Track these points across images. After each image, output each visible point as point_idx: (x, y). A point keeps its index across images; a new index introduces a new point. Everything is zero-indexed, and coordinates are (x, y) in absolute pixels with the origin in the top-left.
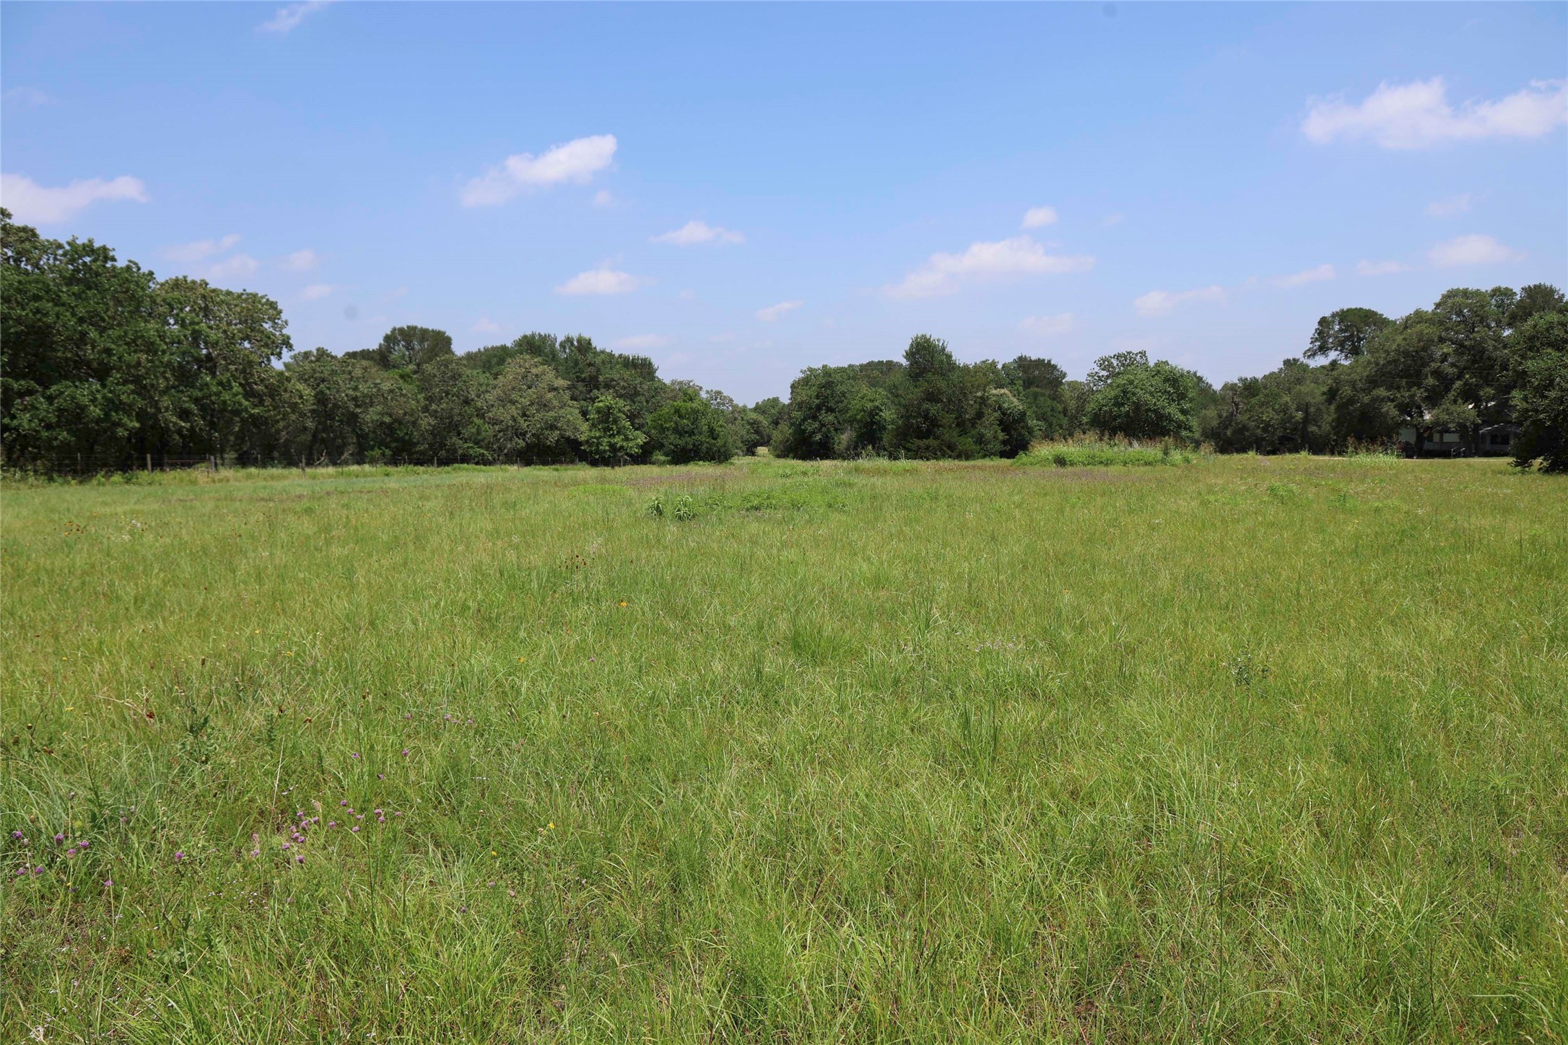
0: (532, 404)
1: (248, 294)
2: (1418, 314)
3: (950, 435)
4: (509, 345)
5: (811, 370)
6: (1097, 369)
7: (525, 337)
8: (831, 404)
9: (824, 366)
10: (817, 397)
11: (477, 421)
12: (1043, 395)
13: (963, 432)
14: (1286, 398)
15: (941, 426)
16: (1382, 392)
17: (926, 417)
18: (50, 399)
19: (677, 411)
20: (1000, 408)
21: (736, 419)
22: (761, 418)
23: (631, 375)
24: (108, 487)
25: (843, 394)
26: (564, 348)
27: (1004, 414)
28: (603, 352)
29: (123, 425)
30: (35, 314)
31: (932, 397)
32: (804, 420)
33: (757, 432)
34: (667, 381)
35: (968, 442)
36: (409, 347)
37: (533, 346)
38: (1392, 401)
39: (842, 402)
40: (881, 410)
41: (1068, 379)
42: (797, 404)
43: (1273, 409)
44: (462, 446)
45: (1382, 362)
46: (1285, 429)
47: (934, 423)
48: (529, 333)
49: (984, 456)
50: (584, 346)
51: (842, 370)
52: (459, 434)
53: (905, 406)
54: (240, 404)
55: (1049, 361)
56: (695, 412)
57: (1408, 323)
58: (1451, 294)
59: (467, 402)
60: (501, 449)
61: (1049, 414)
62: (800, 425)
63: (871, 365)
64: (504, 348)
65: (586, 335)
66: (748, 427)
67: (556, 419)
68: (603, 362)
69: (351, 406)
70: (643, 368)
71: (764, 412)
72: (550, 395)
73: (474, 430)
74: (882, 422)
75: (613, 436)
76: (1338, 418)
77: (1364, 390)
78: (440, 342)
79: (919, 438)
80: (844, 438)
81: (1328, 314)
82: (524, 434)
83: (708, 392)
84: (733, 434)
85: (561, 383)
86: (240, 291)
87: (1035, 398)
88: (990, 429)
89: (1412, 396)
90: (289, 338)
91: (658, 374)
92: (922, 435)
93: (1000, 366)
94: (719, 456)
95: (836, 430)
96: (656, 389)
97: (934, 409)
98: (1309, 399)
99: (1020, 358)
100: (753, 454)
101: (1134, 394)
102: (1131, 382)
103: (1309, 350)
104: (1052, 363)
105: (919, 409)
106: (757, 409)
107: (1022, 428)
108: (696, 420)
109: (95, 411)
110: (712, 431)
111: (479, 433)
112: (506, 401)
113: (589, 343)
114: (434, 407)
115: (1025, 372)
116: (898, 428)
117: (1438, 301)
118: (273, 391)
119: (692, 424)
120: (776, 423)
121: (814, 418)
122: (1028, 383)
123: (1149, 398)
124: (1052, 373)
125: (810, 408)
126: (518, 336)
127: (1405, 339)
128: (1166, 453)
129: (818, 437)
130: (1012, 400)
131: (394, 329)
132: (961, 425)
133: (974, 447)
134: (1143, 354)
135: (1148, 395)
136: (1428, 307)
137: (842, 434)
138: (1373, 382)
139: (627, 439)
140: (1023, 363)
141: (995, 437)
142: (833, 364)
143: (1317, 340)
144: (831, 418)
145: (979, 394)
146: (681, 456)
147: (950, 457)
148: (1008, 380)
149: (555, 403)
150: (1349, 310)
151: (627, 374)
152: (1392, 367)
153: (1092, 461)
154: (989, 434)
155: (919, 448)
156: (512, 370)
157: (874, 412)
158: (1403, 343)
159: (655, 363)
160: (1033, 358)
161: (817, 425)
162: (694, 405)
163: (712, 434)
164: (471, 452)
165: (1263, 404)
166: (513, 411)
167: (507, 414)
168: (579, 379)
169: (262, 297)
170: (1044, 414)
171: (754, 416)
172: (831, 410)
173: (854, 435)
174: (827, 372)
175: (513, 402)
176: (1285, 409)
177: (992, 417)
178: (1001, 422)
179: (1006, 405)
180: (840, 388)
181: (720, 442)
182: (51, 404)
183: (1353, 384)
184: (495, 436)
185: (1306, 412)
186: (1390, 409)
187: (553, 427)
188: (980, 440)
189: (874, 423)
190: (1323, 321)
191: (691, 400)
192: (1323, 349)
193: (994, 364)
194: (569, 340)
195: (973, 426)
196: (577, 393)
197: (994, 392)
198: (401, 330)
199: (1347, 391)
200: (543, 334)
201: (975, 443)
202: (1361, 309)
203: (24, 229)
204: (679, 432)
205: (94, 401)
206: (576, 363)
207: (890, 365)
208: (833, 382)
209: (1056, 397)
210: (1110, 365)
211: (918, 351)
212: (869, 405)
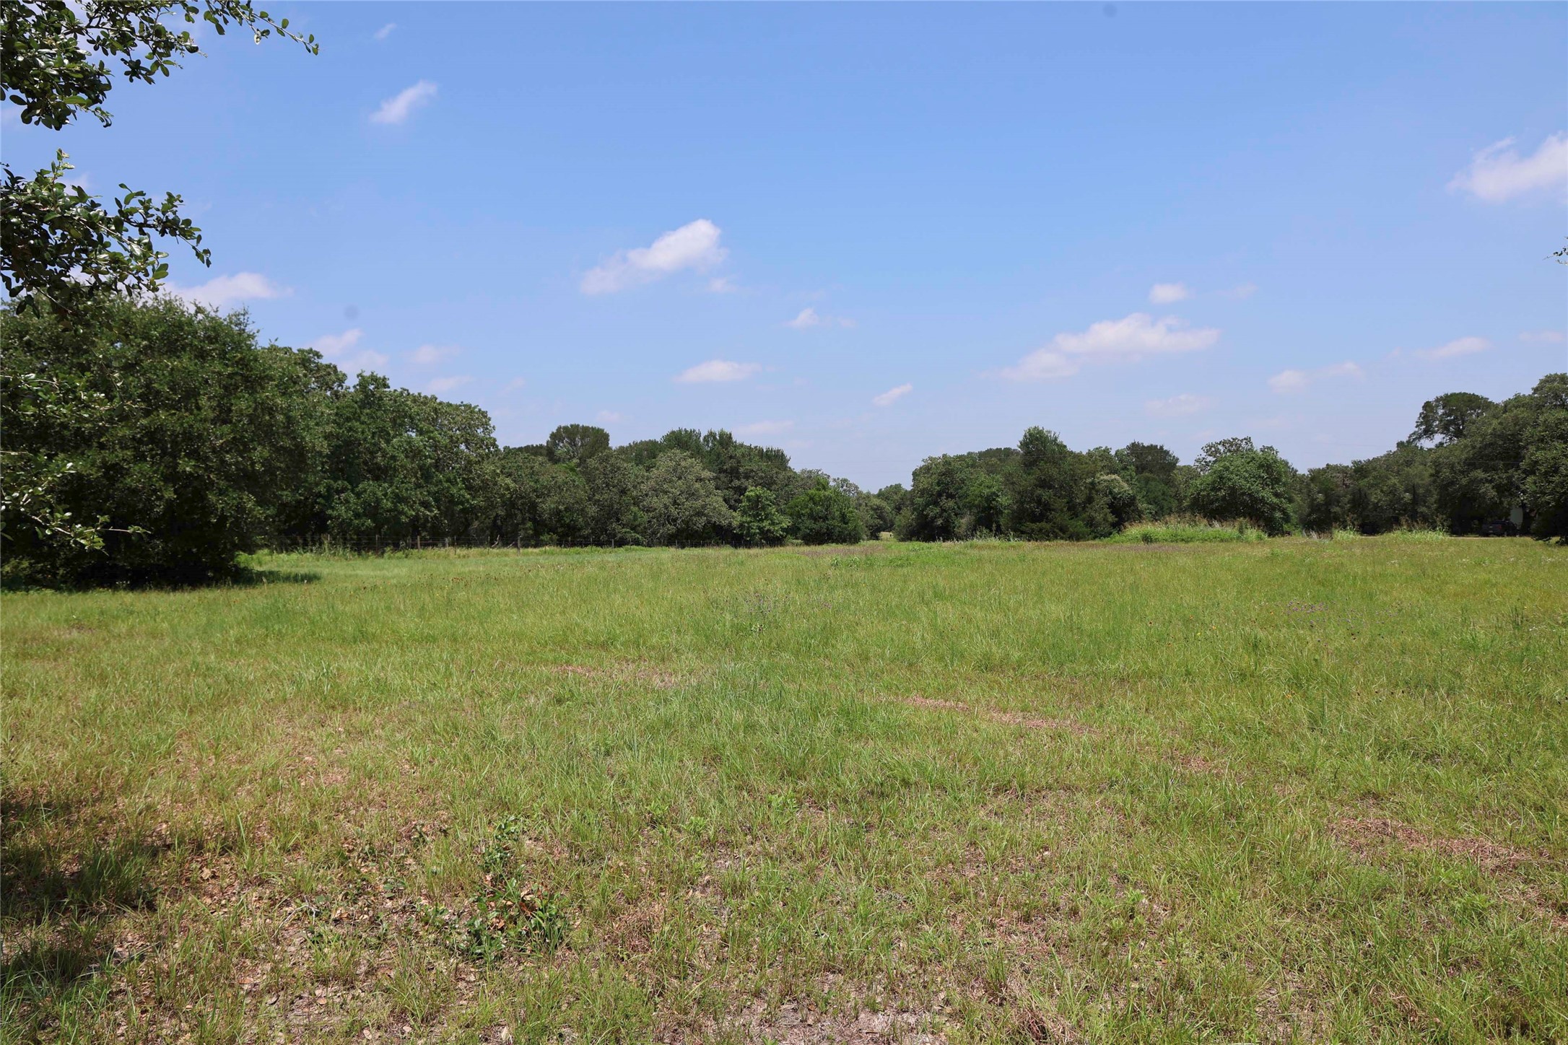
0: (682, 493)
1: (465, 406)
2: (1517, 397)
3: (1062, 518)
4: (658, 440)
5: (931, 459)
6: (1204, 455)
7: (673, 432)
8: (951, 491)
9: (944, 456)
10: (938, 484)
11: (635, 509)
12: (1154, 479)
13: (1075, 515)
14: (1394, 480)
15: (1054, 510)
16: (1479, 474)
17: (1039, 502)
18: (358, 495)
19: (812, 499)
20: (1111, 493)
21: (860, 505)
22: (884, 504)
23: (767, 466)
24: (394, 561)
25: (963, 481)
26: (708, 442)
27: (1115, 498)
28: (742, 445)
29: (405, 514)
30: (348, 432)
31: (1044, 484)
32: (927, 505)
33: (880, 517)
34: (798, 470)
35: (1079, 525)
36: (573, 443)
37: (680, 440)
38: (1491, 482)
39: (961, 488)
40: (998, 496)
41: (1179, 464)
42: (919, 491)
43: (1382, 491)
44: (621, 531)
45: (1478, 446)
46: (1395, 510)
47: (1047, 507)
48: (676, 429)
49: (1094, 538)
50: (725, 440)
51: (960, 458)
52: (618, 520)
53: (1019, 493)
54: (463, 496)
55: (1161, 447)
56: (828, 499)
57: (1507, 406)
58: (1549, 379)
59: (623, 492)
60: (654, 533)
61: (1160, 498)
62: (923, 511)
63: (989, 453)
64: (654, 443)
65: (727, 431)
66: (872, 512)
67: (704, 507)
68: (743, 456)
69: (533, 495)
70: (777, 459)
71: (887, 499)
72: (697, 485)
73: (631, 517)
74: (999, 506)
75: (762, 520)
76: (1440, 500)
77: (1463, 472)
78: (598, 438)
79: (1033, 521)
80: (964, 522)
81: (1432, 399)
82: (675, 520)
83: (834, 480)
84: (862, 518)
85: (707, 474)
86: (459, 403)
87: (1147, 483)
88: (1100, 512)
89: (1509, 478)
90: (495, 440)
91: (790, 464)
92: (1035, 519)
93: (1113, 453)
94: (850, 538)
95: (956, 515)
96: (789, 478)
97: (1046, 495)
98: (1417, 481)
99: (1133, 444)
100: (877, 538)
101: (1230, 480)
102: (1227, 469)
103: (1414, 433)
104: (1165, 448)
105: (1032, 494)
106: (881, 495)
107: (1133, 511)
108: (829, 506)
109: (387, 504)
110: (843, 516)
111: (635, 519)
112: (657, 491)
113: (730, 437)
114: (597, 497)
115: (1137, 457)
116: (1013, 512)
117: (1535, 386)
118: (485, 486)
119: (826, 510)
120: (898, 509)
121: (936, 503)
122: (1141, 469)
123: (1244, 482)
124: (1165, 459)
125: (932, 495)
126: (666, 432)
127: (1500, 423)
128: (1241, 531)
129: (939, 522)
130: (1123, 487)
131: (559, 428)
132: (1073, 509)
133: (1085, 529)
134: (1248, 440)
135: (1242, 480)
136: (1527, 391)
137: (962, 518)
138: (1471, 464)
139: (773, 524)
140: (1135, 449)
141: (1105, 520)
142: (952, 453)
143: (1422, 424)
144: (951, 503)
145: (1089, 480)
146: (816, 538)
147: (1062, 538)
148: (1121, 466)
149: (702, 492)
150: (1452, 395)
151: (764, 465)
152: (1490, 450)
153: (1175, 538)
154: (1099, 517)
155: (1033, 530)
156: (664, 463)
157: (991, 498)
158: (1499, 427)
159: (787, 454)
160: (1146, 445)
161: (938, 510)
162: (827, 493)
163: (844, 519)
164: (628, 535)
165: (1372, 486)
166: (666, 500)
167: (658, 503)
168: (721, 471)
169: (475, 407)
170: (1155, 498)
171: (877, 502)
172: (951, 496)
173: (973, 517)
174: (946, 461)
175: (666, 492)
176: (1393, 491)
177: (1102, 501)
178: (1111, 506)
179: (1116, 490)
180: (959, 476)
181: (851, 526)
182: (358, 498)
183: (1452, 467)
184: (649, 522)
185: (1414, 494)
186: (1489, 491)
187: (699, 514)
188: (1091, 523)
189: (992, 508)
190: (1427, 406)
191: (824, 488)
192: (1428, 432)
193: (1107, 450)
194: (712, 435)
195: (1084, 508)
196: (720, 483)
197: (1105, 477)
198: (566, 428)
199: (1446, 473)
200: (688, 429)
201: (1086, 525)
202: (1465, 394)
203: (328, 366)
204: (814, 518)
205: (385, 495)
206: (718, 455)
207: (1008, 452)
208: (953, 470)
209: (1169, 482)
210: (1217, 451)
211: (1031, 442)
212: (986, 491)
